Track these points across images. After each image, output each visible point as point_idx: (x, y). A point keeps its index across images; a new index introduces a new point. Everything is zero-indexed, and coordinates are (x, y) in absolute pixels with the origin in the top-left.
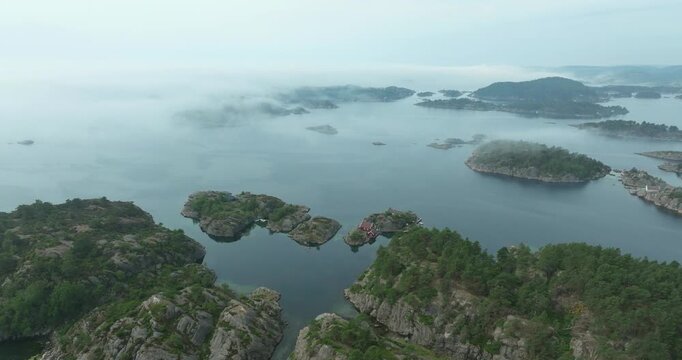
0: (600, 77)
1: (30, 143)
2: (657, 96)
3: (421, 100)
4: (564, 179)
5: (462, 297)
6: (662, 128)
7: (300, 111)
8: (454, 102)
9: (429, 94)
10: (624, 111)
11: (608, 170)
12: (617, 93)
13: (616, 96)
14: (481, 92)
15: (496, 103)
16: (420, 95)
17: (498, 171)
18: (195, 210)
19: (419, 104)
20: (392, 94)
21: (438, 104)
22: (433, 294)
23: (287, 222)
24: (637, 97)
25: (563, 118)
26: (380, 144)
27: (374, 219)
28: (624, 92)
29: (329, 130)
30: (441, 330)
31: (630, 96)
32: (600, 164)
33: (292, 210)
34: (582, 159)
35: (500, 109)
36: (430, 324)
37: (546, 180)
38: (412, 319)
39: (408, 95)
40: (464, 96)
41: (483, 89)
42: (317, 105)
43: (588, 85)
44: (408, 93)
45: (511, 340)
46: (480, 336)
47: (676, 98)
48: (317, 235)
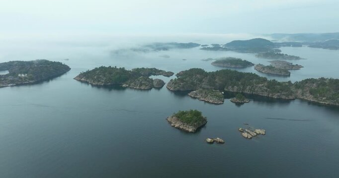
0: (283, 38)
1: (68, 60)
5: (198, 76)
8: (216, 48)
9: (206, 45)
10: (280, 51)
11: (253, 65)
14: (228, 45)
16: (203, 46)
19: (201, 49)
20: (190, 45)
21: (209, 49)
22: (193, 76)
23: (161, 72)
26: (184, 60)
27: (182, 71)
28: (287, 44)
29: (167, 57)
31: (290, 46)
32: (251, 63)
35: (232, 50)
36: (192, 80)
40: (221, 46)
44: (198, 45)
45: (205, 80)
46: (201, 81)
47: (308, 46)
48: (169, 74)
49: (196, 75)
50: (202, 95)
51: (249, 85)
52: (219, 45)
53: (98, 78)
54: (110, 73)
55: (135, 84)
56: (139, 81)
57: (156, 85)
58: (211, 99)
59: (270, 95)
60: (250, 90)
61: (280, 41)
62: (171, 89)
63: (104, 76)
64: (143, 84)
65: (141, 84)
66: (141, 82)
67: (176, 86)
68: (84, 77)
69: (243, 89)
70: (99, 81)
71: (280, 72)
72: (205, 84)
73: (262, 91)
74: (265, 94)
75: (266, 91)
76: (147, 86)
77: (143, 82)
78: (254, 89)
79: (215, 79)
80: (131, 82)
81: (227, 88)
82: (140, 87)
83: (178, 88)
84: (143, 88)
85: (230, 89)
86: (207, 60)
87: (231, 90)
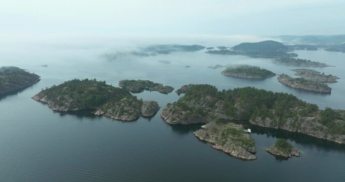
0: (294, 41)
2: (316, 49)
3: (207, 51)
4: (256, 77)
5: (208, 97)
6: (305, 61)
7: (154, 55)
8: (223, 51)
9: (212, 48)
10: (296, 55)
11: (274, 75)
12: (298, 48)
13: (298, 49)
14: (236, 47)
15: (241, 52)
16: (208, 48)
17: (233, 75)
18: (124, 84)
19: (207, 52)
20: (194, 48)
21: (215, 52)
22: (201, 97)
23: (156, 87)
24: (307, 49)
25: (269, 58)
26: (188, 67)
27: (185, 86)
28: (301, 47)
30: (202, 105)
31: (304, 49)
32: (272, 73)
33: (157, 85)
34: (264, 70)
35: (242, 54)
36: (200, 104)
37: (249, 77)
38: (195, 104)
39: (202, 49)
40: (228, 49)
41: (237, 46)
42: (161, 52)
43: (285, 44)
44: (202, 48)
45: (219, 105)
46: (212, 105)
47: (325, 50)
48: (167, 90)
49: (205, 97)
50: (217, 139)
51: (290, 117)
52: (225, 48)
53: (62, 99)
54: (81, 92)
55: (114, 111)
56: (120, 105)
57: (146, 112)
58: (234, 149)
59: (329, 138)
60: (293, 125)
61: (291, 44)
62: (168, 121)
63: (71, 96)
64: (126, 111)
65: (123, 112)
66: (123, 108)
67: (175, 116)
68: (46, 96)
69: (281, 124)
70: (61, 105)
71: (317, 88)
72: (218, 112)
73: (315, 130)
74: (321, 135)
75: (322, 130)
76: (130, 114)
77: (125, 109)
78: (299, 125)
79: (233, 102)
80: (108, 108)
81: (254, 120)
82: (120, 116)
83: (178, 119)
84: (124, 118)
85: (259, 121)
86: (216, 68)
87: (261, 125)
